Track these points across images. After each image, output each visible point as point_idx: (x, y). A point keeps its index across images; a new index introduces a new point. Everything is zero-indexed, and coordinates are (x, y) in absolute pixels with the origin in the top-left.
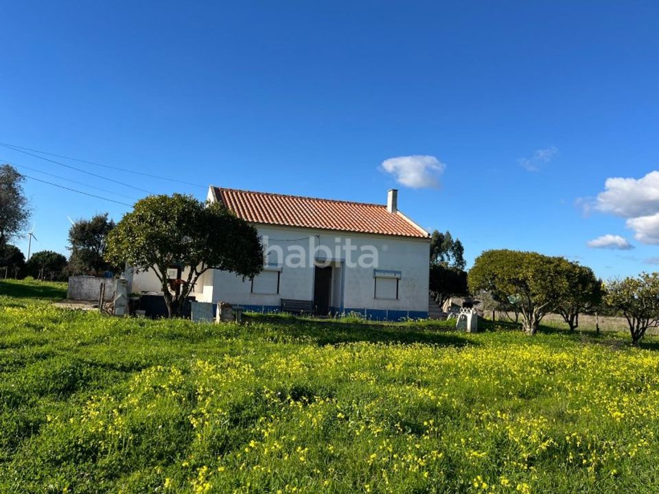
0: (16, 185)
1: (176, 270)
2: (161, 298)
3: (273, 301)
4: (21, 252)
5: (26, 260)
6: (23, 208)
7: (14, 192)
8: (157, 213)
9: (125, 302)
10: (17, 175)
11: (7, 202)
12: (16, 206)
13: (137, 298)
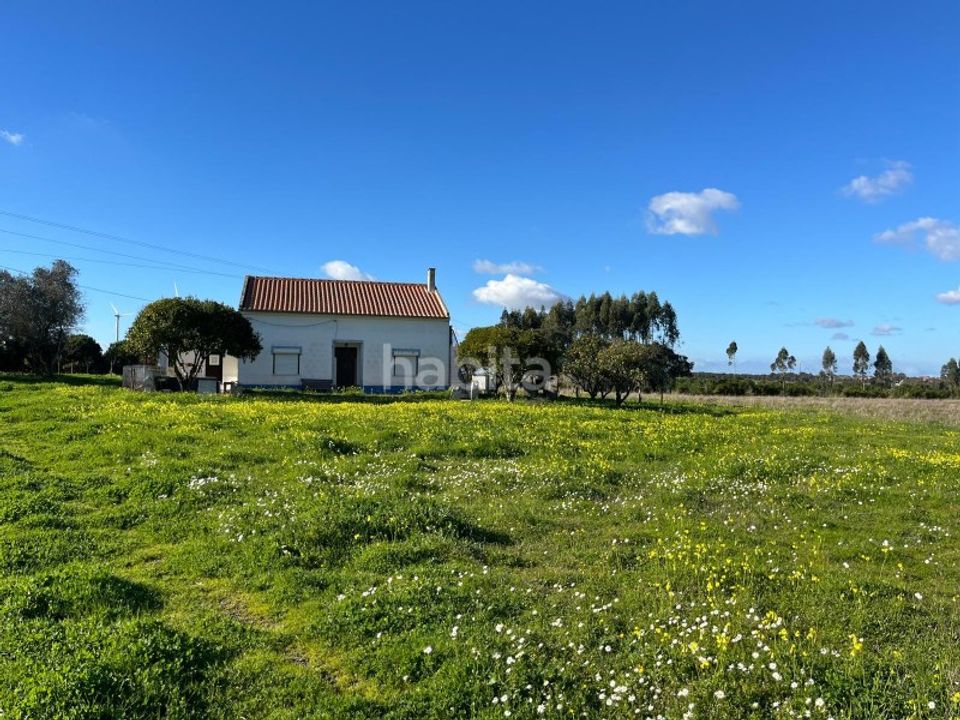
0: (71, 279)
1: (218, 357)
2: (175, 379)
3: (295, 380)
4: (97, 342)
5: (103, 353)
6: (78, 302)
7: (70, 286)
8: (160, 314)
9: (152, 383)
10: (71, 269)
11: (63, 298)
12: (72, 302)
13: (164, 380)
